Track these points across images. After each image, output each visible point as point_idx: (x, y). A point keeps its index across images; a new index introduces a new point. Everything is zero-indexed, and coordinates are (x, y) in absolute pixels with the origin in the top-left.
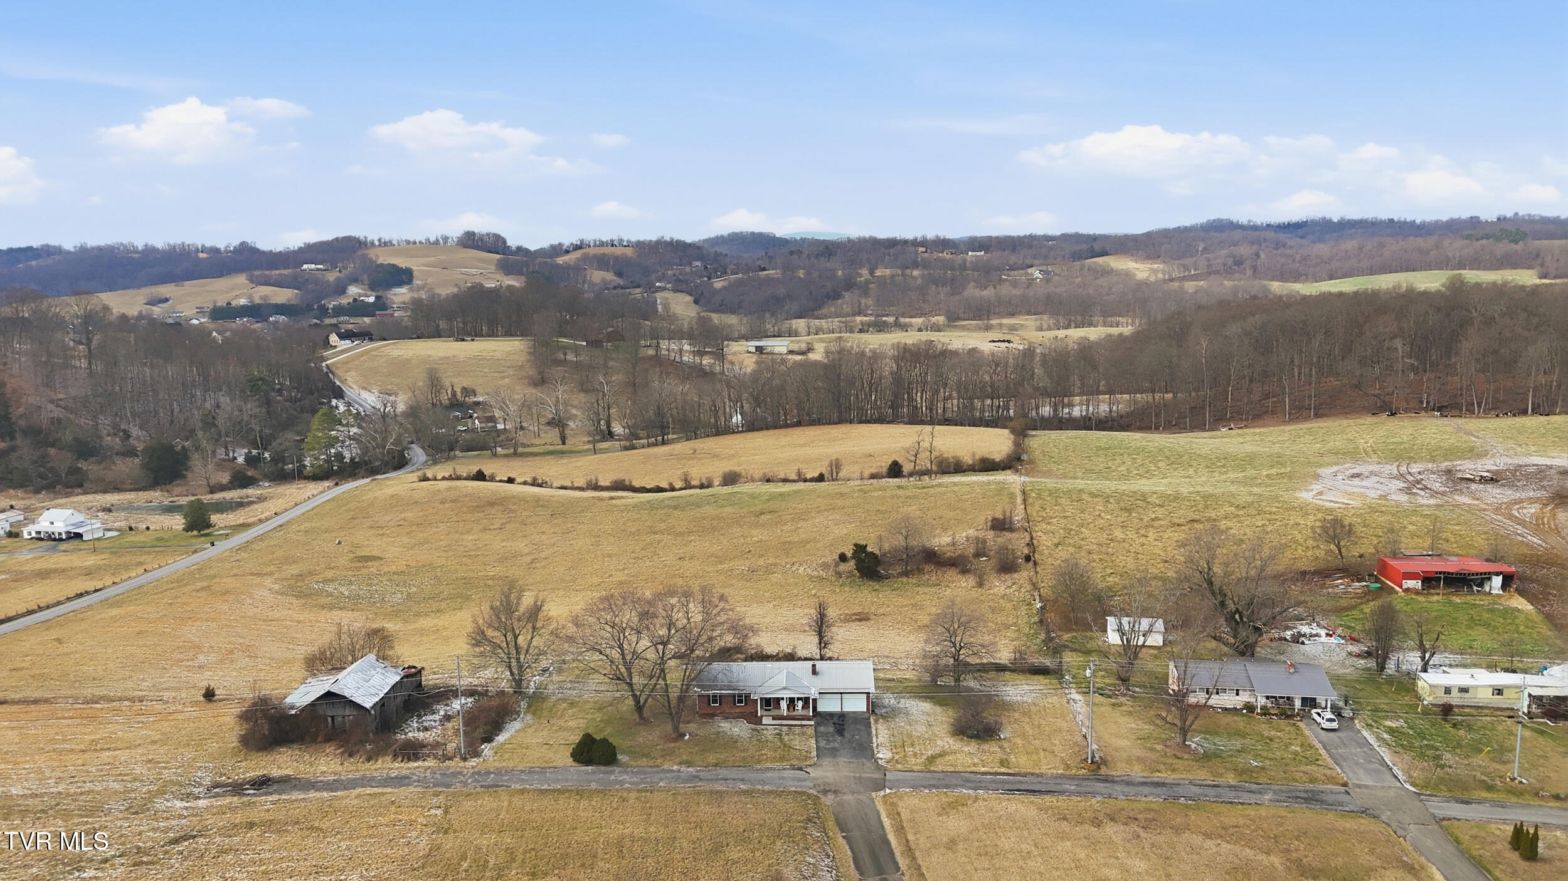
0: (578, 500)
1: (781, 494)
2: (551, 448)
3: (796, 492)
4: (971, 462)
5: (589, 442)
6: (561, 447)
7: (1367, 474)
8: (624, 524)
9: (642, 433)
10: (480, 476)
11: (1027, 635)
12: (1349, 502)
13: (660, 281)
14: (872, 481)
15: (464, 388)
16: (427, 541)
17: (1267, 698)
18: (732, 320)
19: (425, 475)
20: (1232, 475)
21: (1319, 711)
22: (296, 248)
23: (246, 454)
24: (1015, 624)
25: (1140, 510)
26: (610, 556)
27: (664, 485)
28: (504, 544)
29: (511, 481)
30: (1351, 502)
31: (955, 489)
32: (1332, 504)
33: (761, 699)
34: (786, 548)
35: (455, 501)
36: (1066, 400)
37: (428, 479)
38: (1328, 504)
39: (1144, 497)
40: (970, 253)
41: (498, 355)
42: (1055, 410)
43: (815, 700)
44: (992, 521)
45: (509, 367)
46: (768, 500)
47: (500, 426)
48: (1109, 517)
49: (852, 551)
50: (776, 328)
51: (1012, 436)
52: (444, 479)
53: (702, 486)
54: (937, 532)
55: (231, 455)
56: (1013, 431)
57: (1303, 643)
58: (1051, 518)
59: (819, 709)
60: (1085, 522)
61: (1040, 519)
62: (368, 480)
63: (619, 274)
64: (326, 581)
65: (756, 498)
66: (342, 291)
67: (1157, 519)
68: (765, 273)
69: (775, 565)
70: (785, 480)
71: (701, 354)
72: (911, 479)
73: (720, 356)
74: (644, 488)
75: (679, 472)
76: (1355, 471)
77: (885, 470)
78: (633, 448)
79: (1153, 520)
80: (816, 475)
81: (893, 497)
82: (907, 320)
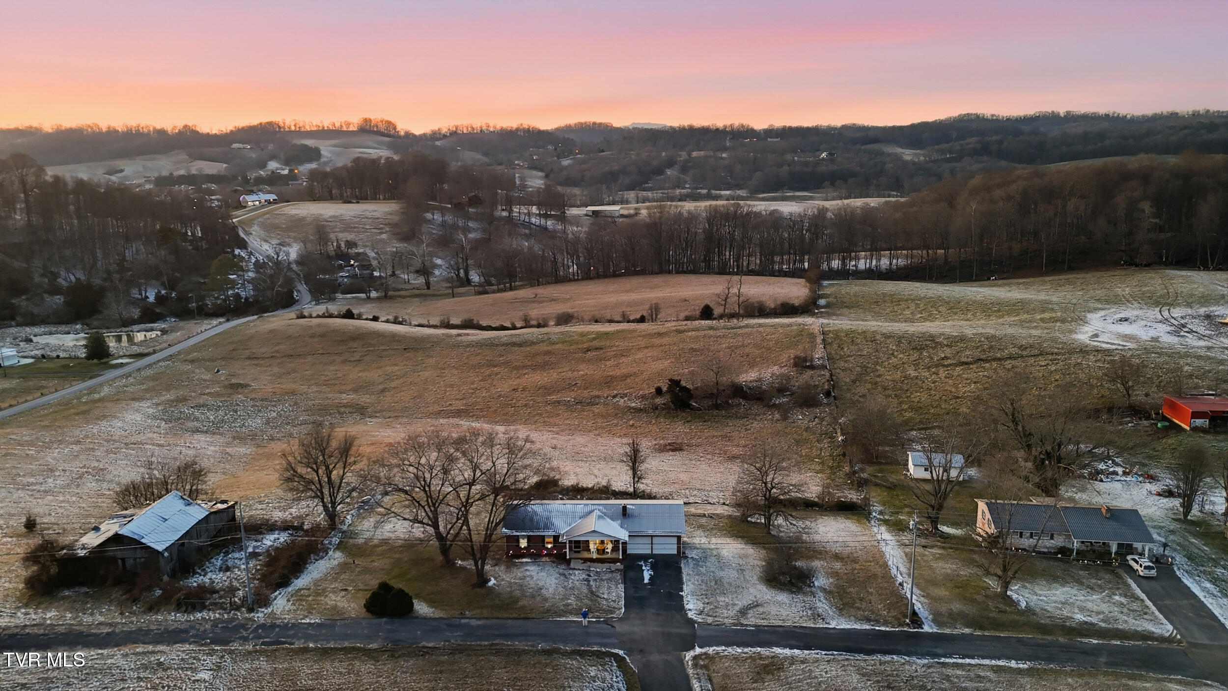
0: (430, 336)
1: (606, 334)
2: (417, 292)
3: (620, 332)
4: (773, 306)
5: (450, 287)
6: (426, 291)
7: (1133, 318)
8: (467, 358)
9: (493, 280)
10: (349, 315)
11: (831, 468)
12: (1124, 344)
13: (518, 159)
14: (685, 322)
15: (347, 241)
16: (295, 371)
17: (1083, 542)
18: (576, 191)
19: (302, 313)
20: (1008, 319)
21: (1136, 557)
22: (228, 131)
23: (156, 294)
24: (819, 456)
25: (931, 350)
26: (452, 386)
27: (508, 324)
28: (360, 375)
29: (375, 319)
30: (1127, 344)
31: (761, 329)
32: (1109, 346)
33: (570, 542)
34: (609, 381)
35: (322, 335)
36: (853, 254)
37: (304, 317)
38: (1104, 346)
39: (932, 338)
40: (769, 139)
41: (377, 215)
42: (844, 263)
43: (625, 543)
44: (794, 359)
45: (386, 225)
46: (594, 339)
47: (376, 274)
48: (901, 356)
49: (667, 386)
50: (611, 198)
51: (808, 284)
52: (318, 316)
53: (539, 326)
54: (745, 368)
55: (144, 295)
56: (809, 280)
57: (1102, 481)
58: (849, 356)
59: (629, 552)
60: (880, 361)
61: (838, 357)
62: (256, 317)
63: (486, 154)
64: (198, 406)
65: (584, 336)
66: (263, 166)
67: (946, 358)
68: (603, 153)
69: (598, 397)
70: (611, 321)
71: (546, 216)
72: (721, 321)
73: (562, 218)
74: (490, 326)
75: (521, 313)
76: (1123, 315)
77: (698, 313)
78: (486, 293)
79: (943, 359)
80: (638, 316)
81: (704, 336)
82: (718, 192)
